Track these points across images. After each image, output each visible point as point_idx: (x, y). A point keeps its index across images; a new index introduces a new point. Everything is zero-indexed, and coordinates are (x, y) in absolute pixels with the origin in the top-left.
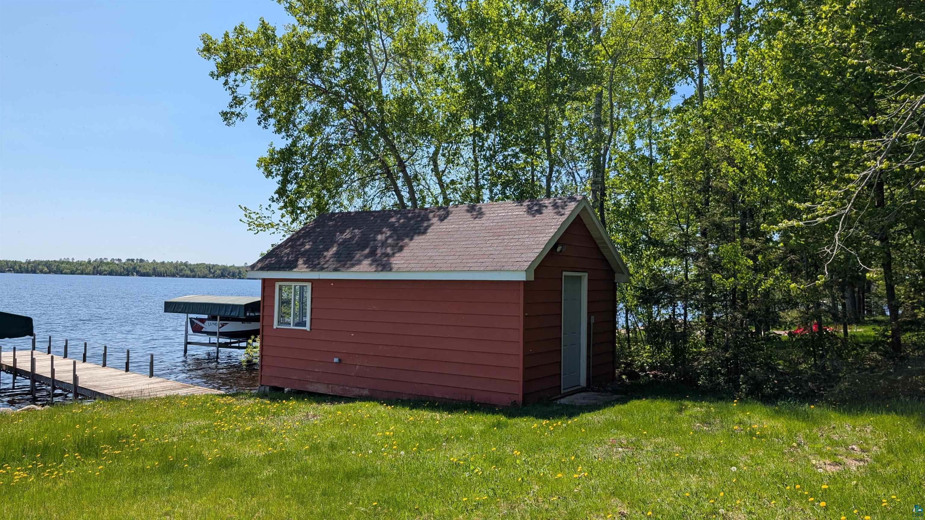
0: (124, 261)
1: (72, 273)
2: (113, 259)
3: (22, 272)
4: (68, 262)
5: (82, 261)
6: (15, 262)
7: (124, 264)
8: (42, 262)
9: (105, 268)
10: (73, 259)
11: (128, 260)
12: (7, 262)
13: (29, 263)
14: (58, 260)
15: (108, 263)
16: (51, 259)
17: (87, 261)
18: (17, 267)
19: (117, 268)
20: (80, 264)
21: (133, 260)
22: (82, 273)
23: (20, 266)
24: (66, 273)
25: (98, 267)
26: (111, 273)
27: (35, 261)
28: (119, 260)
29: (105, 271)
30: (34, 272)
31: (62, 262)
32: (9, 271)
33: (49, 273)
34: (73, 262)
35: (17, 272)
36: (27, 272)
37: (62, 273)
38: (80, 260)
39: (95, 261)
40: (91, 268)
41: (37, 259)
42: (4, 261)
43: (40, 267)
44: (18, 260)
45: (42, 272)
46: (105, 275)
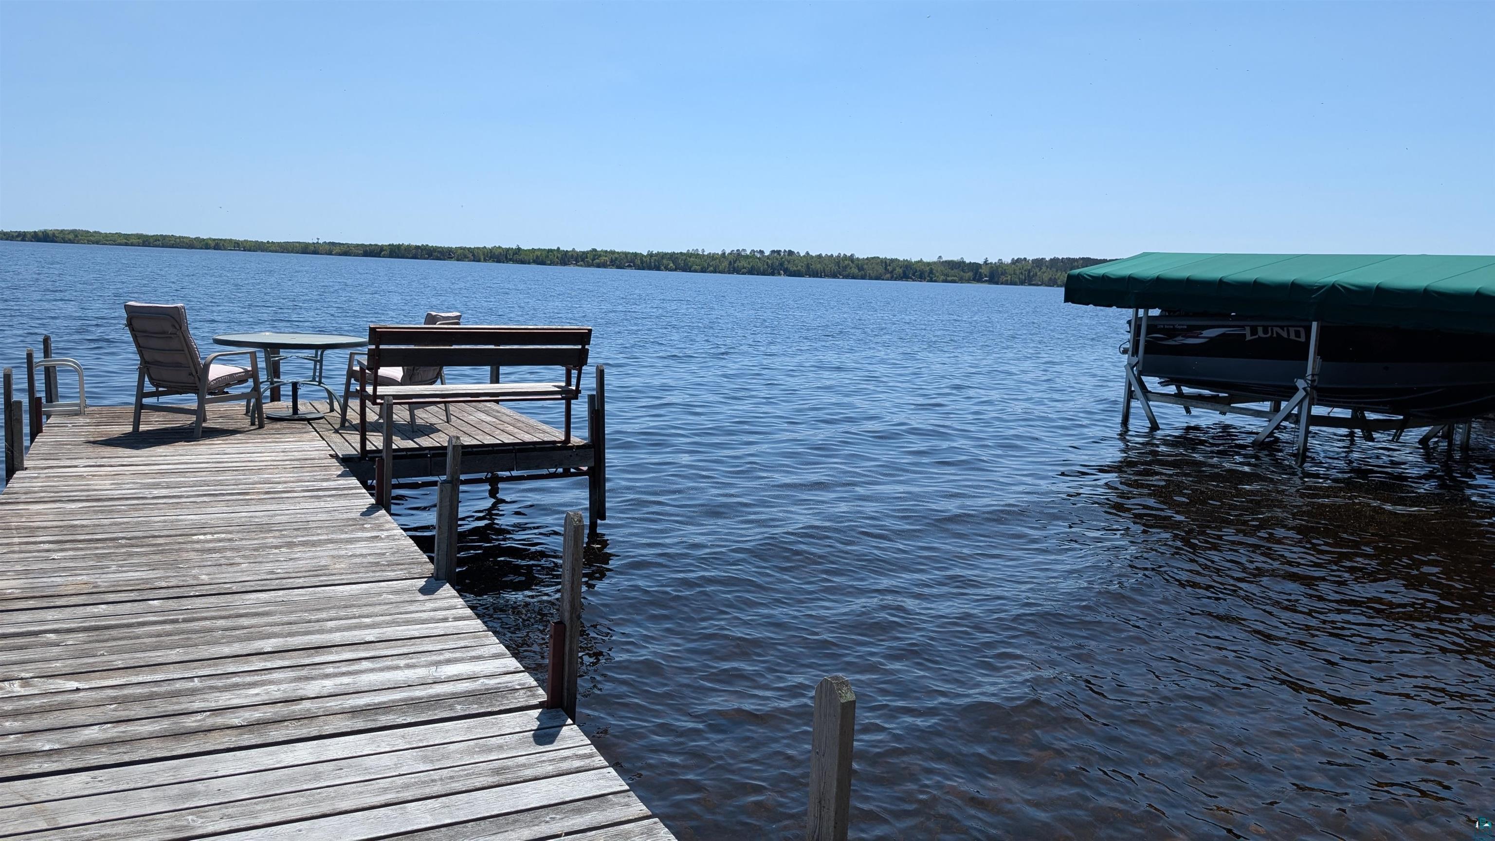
0: (767, 253)
1: (703, 271)
2: (753, 251)
3: (643, 269)
4: (698, 254)
5: (714, 254)
6: (636, 254)
7: (768, 257)
8: (666, 254)
9: (743, 263)
10: (703, 251)
11: (773, 252)
12: (626, 254)
13: (651, 255)
14: (685, 251)
15: (747, 257)
16: (677, 251)
17: (720, 253)
18: (638, 262)
19: (760, 265)
20: (712, 257)
21: (779, 252)
22: (715, 272)
23: (641, 260)
24: (695, 271)
25: (735, 262)
26: (752, 271)
27: (658, 254)
28: (761, 252)
29: (744, 268)
30: (658, 269)
31: (689, 255)
32: (629, 266)
33: (675, 270)
34: (704, 255)
35: (639, 268)
36: (650, 268)
37: (690, 271)
38: (712, 252)
39: (730, 254)
40: (726, 264)
41: (660, 251)
42: (623, 253)
43: (665, 261)
44: (638, 252)
45: (667, 269)
46: (743, 274)
